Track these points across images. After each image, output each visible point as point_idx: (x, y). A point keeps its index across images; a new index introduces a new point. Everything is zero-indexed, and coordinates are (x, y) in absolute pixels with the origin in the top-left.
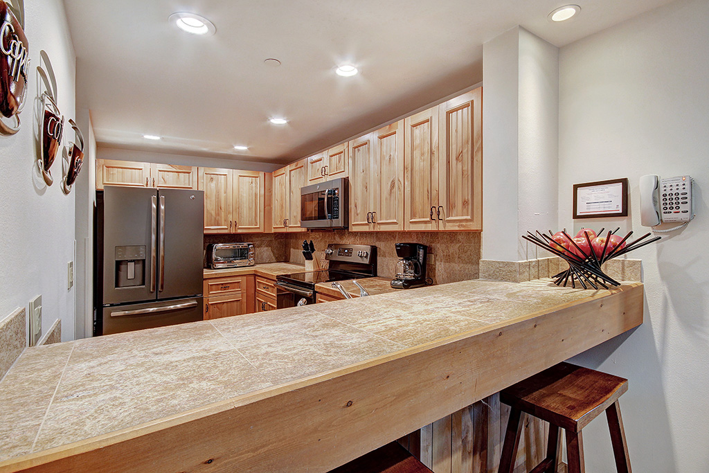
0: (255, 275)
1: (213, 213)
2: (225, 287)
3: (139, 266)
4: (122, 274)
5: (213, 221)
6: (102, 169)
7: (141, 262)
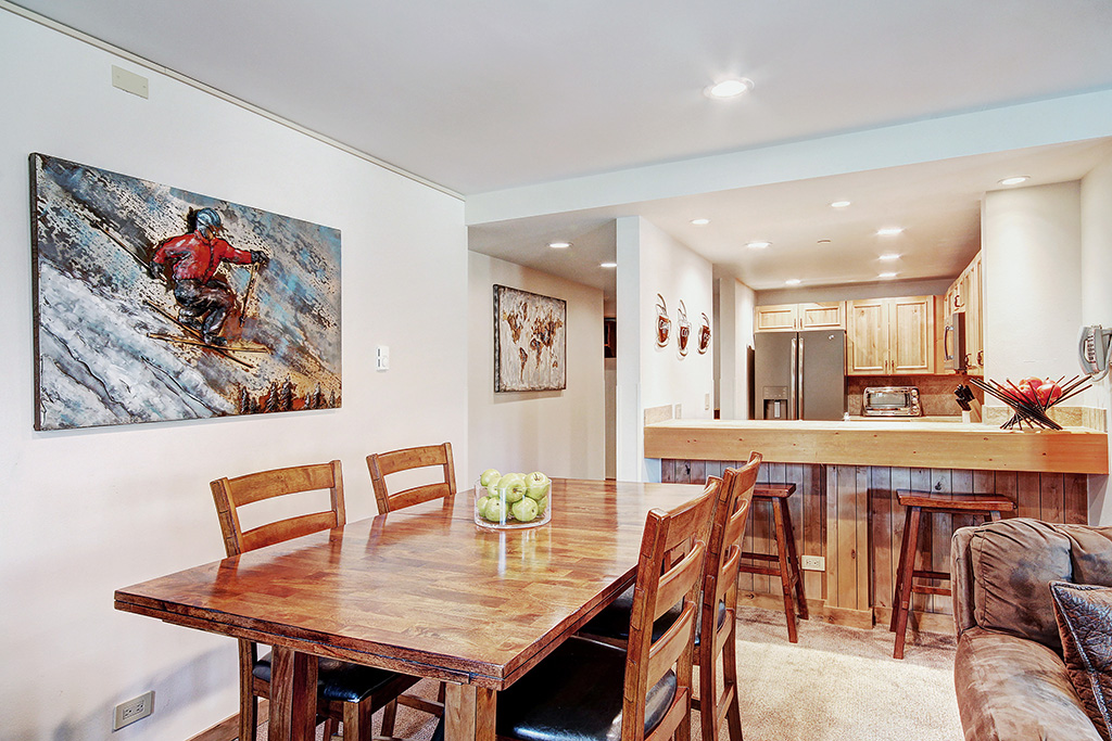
1: (865, 351)
3: (784, 406)
5: (864, 361)
6: (758, 315)
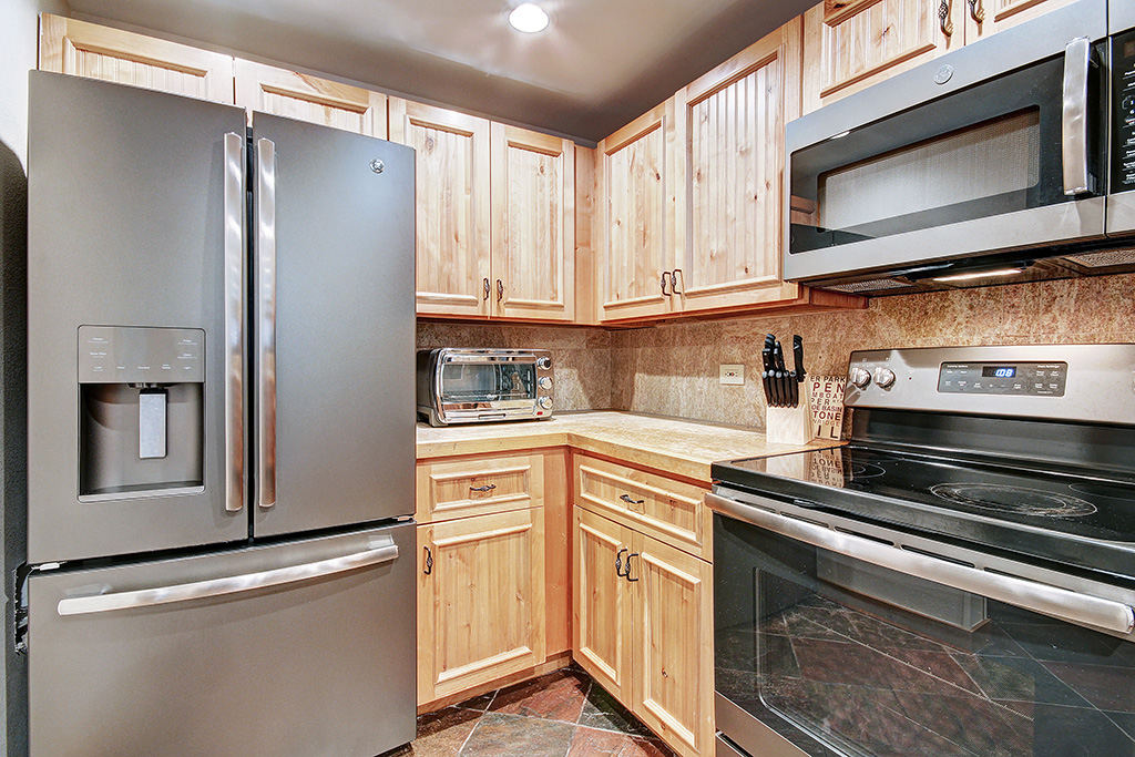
0: (570, 451)
1: (434, 251)
2: (480, 486)
3: (185, 409)
4: (111, 437)
5: (434, 274)
6: (59, 49)
7: (192, 395)
